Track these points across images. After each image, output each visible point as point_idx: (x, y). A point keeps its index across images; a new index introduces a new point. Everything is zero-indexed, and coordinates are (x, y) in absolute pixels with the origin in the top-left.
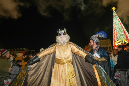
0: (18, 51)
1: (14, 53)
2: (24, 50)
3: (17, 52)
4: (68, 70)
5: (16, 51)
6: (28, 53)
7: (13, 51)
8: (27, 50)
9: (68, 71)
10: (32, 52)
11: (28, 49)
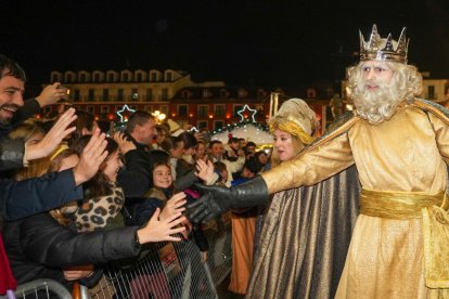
0: (139, 81)
1: (121, 91)
2: (169, 81)
3: (136, 86)
4: (432, 244)
5: (133, 82)
6: (189, 94)
7: (119, 82)
8: (187, 81)
9: (437, 247)
10: (211, 89)
11: (188, 77)
